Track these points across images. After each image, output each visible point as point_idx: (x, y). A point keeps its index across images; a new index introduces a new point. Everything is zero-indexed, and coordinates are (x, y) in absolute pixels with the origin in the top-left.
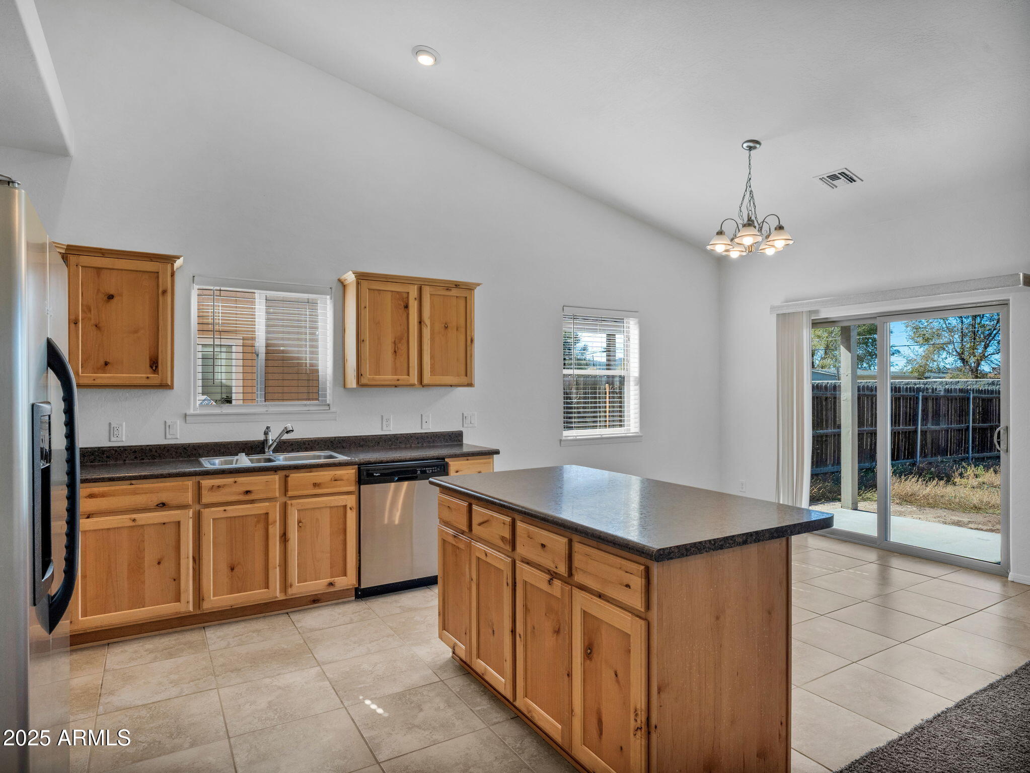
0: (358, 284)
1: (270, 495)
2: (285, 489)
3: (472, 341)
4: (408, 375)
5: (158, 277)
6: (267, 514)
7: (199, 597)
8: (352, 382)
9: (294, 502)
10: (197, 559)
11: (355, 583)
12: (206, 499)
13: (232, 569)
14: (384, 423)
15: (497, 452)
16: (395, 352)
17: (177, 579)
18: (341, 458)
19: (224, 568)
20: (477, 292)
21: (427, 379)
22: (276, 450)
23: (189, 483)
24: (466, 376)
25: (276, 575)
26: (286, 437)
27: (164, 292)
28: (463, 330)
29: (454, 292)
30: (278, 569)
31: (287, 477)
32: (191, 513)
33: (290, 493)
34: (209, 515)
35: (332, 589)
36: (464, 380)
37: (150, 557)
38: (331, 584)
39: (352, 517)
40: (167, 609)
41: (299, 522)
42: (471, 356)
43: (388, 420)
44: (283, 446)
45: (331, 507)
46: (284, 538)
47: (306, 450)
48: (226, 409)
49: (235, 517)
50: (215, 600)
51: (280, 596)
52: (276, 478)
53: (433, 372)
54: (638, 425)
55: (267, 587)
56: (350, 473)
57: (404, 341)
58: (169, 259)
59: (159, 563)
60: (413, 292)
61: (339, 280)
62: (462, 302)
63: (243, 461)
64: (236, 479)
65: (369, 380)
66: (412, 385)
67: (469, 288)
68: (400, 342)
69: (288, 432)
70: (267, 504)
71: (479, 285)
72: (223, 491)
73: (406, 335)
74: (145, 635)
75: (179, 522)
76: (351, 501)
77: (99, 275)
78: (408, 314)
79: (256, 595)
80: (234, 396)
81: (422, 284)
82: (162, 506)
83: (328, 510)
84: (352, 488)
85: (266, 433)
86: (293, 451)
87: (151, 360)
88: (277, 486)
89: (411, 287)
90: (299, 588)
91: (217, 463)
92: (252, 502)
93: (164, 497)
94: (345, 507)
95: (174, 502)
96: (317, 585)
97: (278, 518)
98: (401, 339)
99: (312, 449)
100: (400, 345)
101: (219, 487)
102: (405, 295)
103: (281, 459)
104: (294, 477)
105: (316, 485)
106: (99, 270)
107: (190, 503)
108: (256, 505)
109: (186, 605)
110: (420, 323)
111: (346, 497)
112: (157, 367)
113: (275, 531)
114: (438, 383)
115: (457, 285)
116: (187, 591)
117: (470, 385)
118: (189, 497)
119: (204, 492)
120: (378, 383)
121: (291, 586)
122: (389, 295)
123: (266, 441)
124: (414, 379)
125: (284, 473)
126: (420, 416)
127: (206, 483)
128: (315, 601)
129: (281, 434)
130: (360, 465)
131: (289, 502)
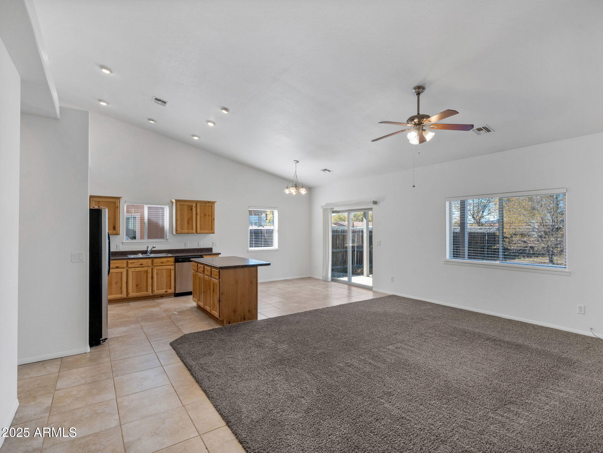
0: (176, 203)
1: (148, 265)
2: (153, 264)
3: (214, 219)
4: (192, 230)
5: (115, 203)
6: (147, 270)
7: (127, 293)
8: (174, 233)
9: (155, 267)
10: (127, 283)
11: (174, 291)
12: (129, 266)
13: (137, 286)
14: (186, 245)
15: (220, 254)
16: (188, 223)
17: (121, 288)
18: (170, 255)
19: (135, 285)
20: (216, 204)
21: (198, 232)
22: (150, 253)
23: (125, 261)
24: (212, 230)
25: (150, 288)
26: (153, 249)
27: (117, 207)
28: (211, 216)
29: (208, 204)
30: (150, 286)
31: (153, 260)
32: (125, 270)
33: (154, 265)
34: (130, 271)
35: (166, 293)
36: (211, 232)
37: (114, 281)
38: (166, 291)
39: (173, 272)
40: (119, 296)
41: (157, 273)
42: (213, 224)
43: (187, 244)
44: (152, 252)
45: (166, 269)
46: (152, 278)
47: (160, 253)
48: (134, 241)
49: (138, 271)
50: (132, 294)
51: (151, 294)
52: (150, 260)
53: (201, 229)
54: (277, 246)
55: (147, 291)
56: (172, 259)
57: (191, 219)
58: (119, 198)
59: (116, 283)
60: (194, 205)
61: (171, 201)
62: (210, 207)
63: (140, 255)
64: (138, 260)
65: (179, 232)
66: (194, 233)
67: (213, 203)
68: (190, 220)
69: (154, 248)
70: (147, 268)
71: (216, 202)
72: (134, 264)
73: (191, 218)
74: (112, 303)
75: (122, 272)
76: (172, 267)
77: (99, 203)
78: (192, 212)
79: (144, 293)
80: (137, 237)
81: (197, 202)
82: (117, 267)
83: (165, 270)
84: (173, 264)
85: (147, 248)
86: (156, 253)
87: (113, 227)
88: (150, 263)
89: (193, 203)
90: (156, 292)
91: (132, 256)
92: (143, 267)
93: (118, 265)
94: (171, 269)
95: (121, 267)
96: (162, 292)
97: (150, 272)
98: (190, 219)
99: (162, 253)
100: (190, 221)
101: (133, 263)
102: (191, 206)
103: (152, 255)
104: (155, 260)
105: (162, 263)
106: (99, 202)
107: (125, 267)
108: (144, 268)
109: (124, 295)
110: (196, 214)
111: (171, 266)
112: (115, 229)
113: (150, 276)
114: (202, 232)
115: (209, 202)
116: (124, 291)
117: (213, 233)
118: (125, 265)
119: (129, 264)
120: (183, 233)
121: (154, 291)
122: (186, 206)
123: (147, 250)
124: (194, 231)
125: (153, 259)
126: (198, 243)
127: (130, 261)
128: (162, 296)
129: (152, 248)
130: (175, 257)
131: (154, 267)
